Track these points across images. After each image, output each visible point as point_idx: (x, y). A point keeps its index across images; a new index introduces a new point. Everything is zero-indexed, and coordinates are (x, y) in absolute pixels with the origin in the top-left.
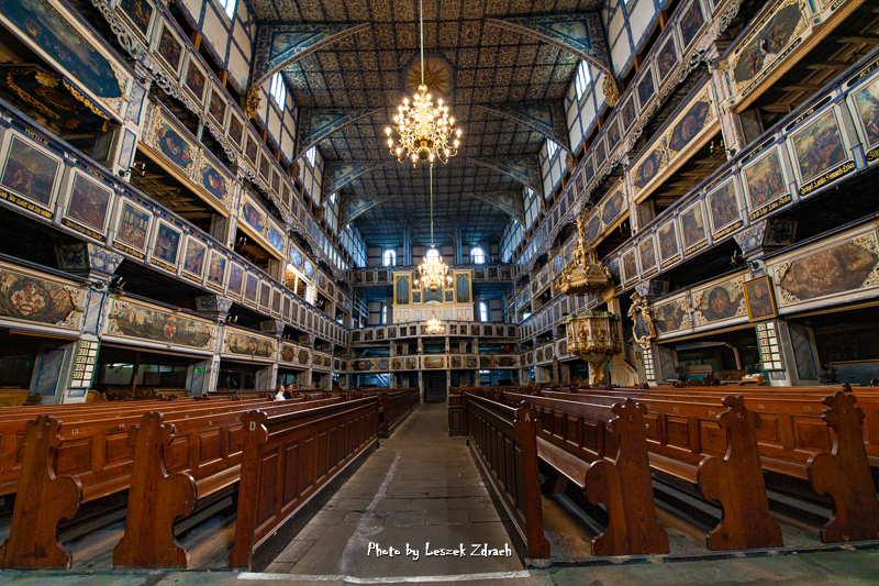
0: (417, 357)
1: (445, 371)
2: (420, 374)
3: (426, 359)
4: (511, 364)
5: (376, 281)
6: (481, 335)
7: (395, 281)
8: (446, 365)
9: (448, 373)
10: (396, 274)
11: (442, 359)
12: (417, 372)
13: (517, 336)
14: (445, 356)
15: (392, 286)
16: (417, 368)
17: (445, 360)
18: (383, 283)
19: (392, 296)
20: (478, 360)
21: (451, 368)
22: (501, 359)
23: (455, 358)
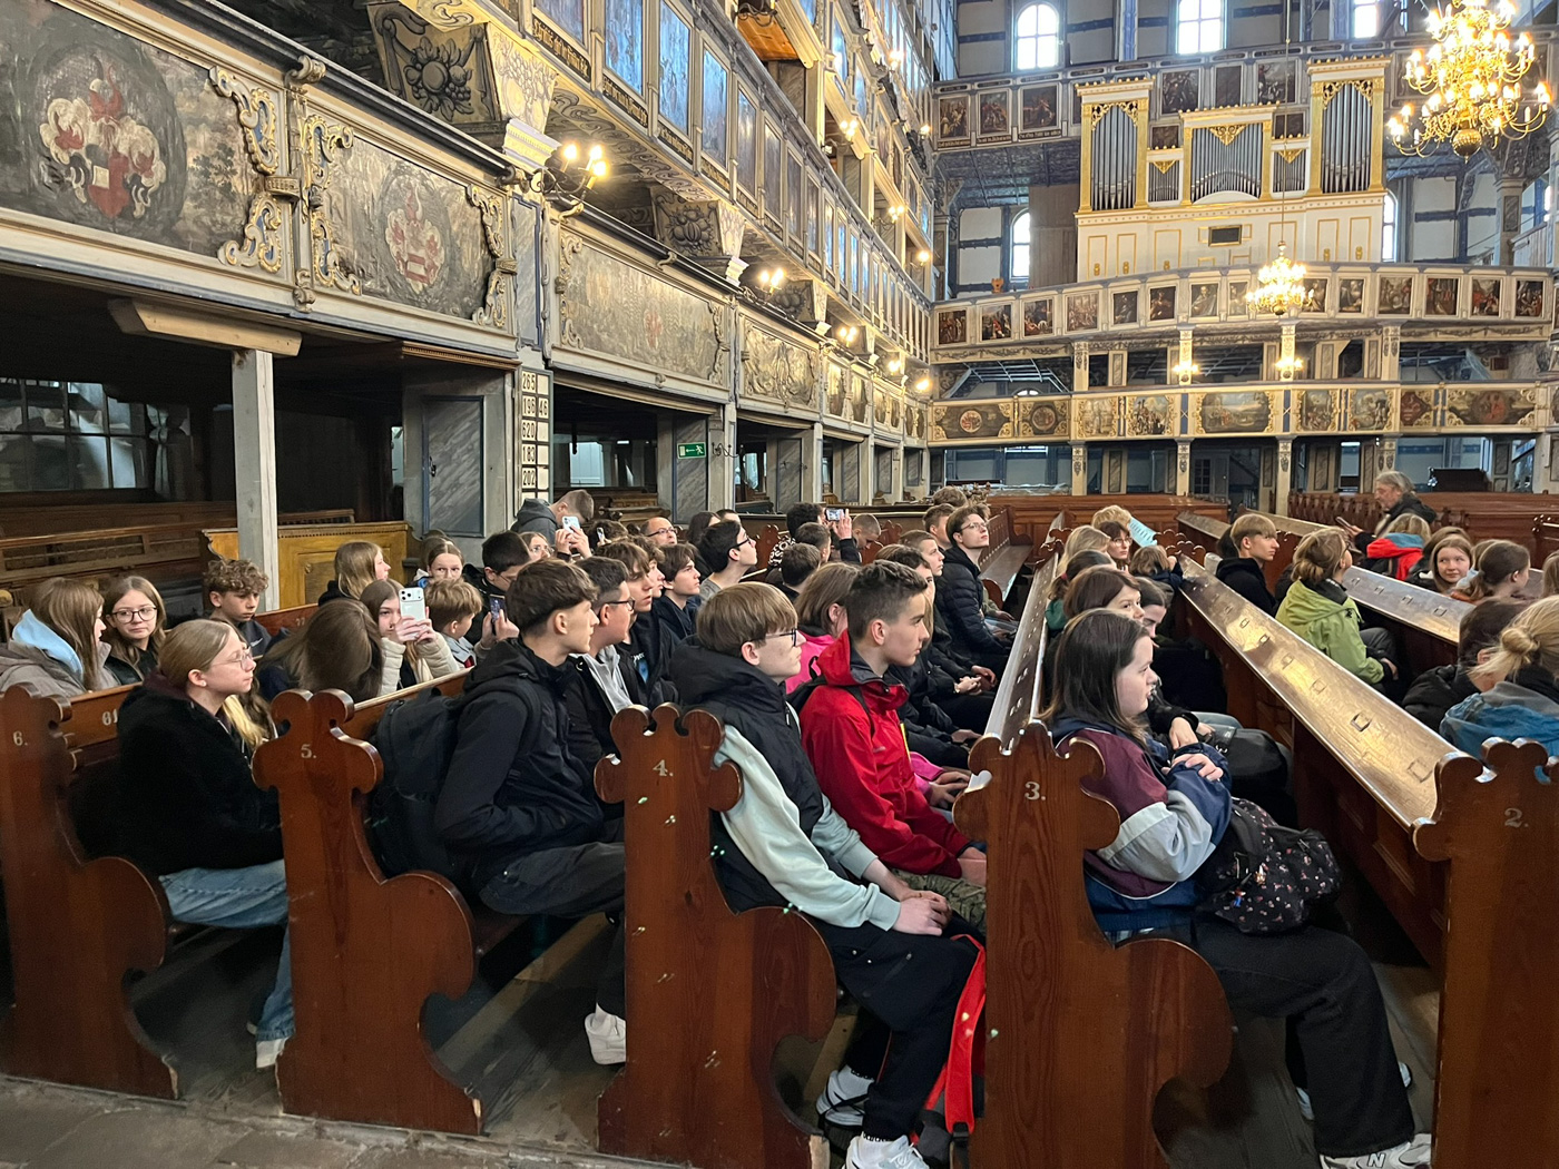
0: (1174, 395)
1: (1272, 442)
2: (1184, 452)
3: (1208, 401)
4: (1514, 417)
5: (1015, 128)
6: (1413, 316)
7: (1088, 124)
8: (1277, 420)
9: (1285, 450)
10: (1092, 96)
11: (1265, 400)
12: (1171, 444)
14: (1275, 391)
15: (1076, 144)
16: (1172, 433)
17: (1277, 406)
18: (1042, 137)
19: (1077, 180)
20: (1395, 403)
21: (1295, 430)
22: (1475, 399)
23: (1312, 397)
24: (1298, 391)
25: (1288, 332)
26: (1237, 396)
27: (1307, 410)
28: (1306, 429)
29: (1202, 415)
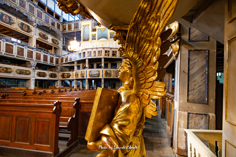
0: (85, 70)
2: (87, 81)
3: (90, 72)
7: (82, 28)
9: (103, 81)
14: (101, 70)
15: (81, 31)
17: (101, 73)
18: (76, 30)
19: (81, 37)
23: (107, 71)
24: (104, 70)
25: (103, 60)
26: (95, 71)
27: (107, 73)
28: (106, 77)
29: (89, 74)
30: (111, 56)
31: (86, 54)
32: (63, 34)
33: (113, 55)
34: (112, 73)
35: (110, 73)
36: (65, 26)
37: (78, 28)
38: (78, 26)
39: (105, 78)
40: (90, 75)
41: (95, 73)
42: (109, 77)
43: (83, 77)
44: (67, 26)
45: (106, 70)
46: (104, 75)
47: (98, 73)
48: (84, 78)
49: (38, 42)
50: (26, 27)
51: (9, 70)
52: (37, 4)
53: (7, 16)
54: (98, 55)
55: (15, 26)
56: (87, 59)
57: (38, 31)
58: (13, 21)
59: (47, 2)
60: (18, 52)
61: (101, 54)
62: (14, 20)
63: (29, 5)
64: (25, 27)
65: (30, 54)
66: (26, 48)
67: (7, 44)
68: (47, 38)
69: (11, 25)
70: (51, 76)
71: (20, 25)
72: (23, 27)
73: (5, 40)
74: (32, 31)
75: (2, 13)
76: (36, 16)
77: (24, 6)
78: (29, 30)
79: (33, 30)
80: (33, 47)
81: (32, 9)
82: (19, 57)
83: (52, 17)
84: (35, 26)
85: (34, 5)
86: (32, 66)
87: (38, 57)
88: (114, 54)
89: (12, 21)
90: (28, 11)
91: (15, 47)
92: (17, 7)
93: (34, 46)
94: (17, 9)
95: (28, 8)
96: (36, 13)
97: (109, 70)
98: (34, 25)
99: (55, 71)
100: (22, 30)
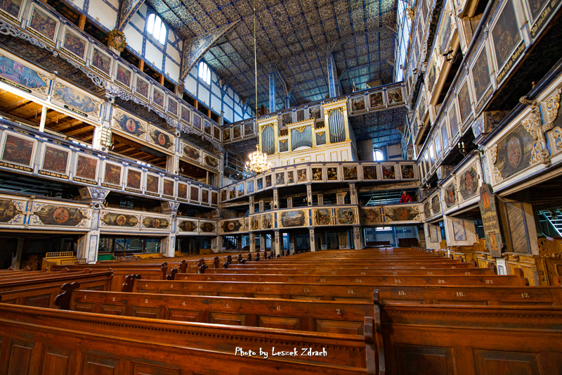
0: (272, 213)
2: (277, 235)
3: (283, 215)
4: (411, 217)
5: (242, 135)
7: (260, 131)
8: (307, 221)
9: (312, 233)
10: (260, 123)
11: (303, 214)
12: (273, 232)
13: (416, 177)
14: (306, 210)
15: (258, 137)
16: (273, 228)
17: (307, 215)
18: (250, 136)
20: (356, 213)
21: (315, 224)
22: (395, 211)
23: (321, 212)
24: (314, 209)
25: (309, 188)
26: (293, 212)
27: (319, 217)
28: (319, 224)
29: (282, 220)
30: (325, 179)
31: (274, 180)
32: (225, 147)
33: (330, 176)
34: (332, 216)
35: (325, 216)
36: (229, 132)
37: (253, 132)
38: (252, 128)
39: (317, 225)
40: (282, 223)
41: (294, 217)
42: (324, 223)
43: (269, 227)
44: (232, 130)
45: (318, 210)
46: (314, 221)
47: (300, 216)
48: (271, 229)
49: (182, 164)
50: (164, 137)
51: (132, 220)
52: (181, 97)
53: (134, 120)
54: (299, 178)
55: (145, 138)
56: (275, 188)
57: (183, 144)
58: (142, 128)
59: (197, 92)
60: (148, 184)
61: (304, 177)
62: (143, 126)
63: (169, 98)
64: (162, 139)
65: (169, 188)
66: (162, 176)
67: (130, 171)
68: (198, 156)
69: (138, 135)
70: (205, 228)
71: (153, 135)
72: (157, 138)
73: (127, 164)
74: (172, 144)
75: (125, 116)
76: (180, 118)
77: (160, 102)
78: (168, 144)
79: (174, 143)
80: (174, 173)
81: (173, 106)
82: (149, 194)
83: (205, 118)
84: (178, 135)
85: (177, 99)
86: (171, 210)
87: (182, 193)
88: (332, 174)
89: (140, 129)
90: (167, 110)
91: (144, 176)
92: (149, 105)
93: (176, 172)
94: (150, 108)
95: (167, 105)
96: (179, 112)
97: (323, 209)
98: (176, 133)
99: (211, 218)
100: (156, 143)
